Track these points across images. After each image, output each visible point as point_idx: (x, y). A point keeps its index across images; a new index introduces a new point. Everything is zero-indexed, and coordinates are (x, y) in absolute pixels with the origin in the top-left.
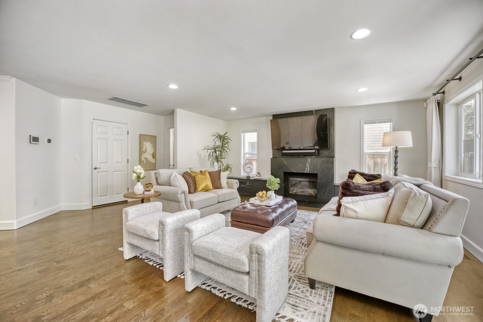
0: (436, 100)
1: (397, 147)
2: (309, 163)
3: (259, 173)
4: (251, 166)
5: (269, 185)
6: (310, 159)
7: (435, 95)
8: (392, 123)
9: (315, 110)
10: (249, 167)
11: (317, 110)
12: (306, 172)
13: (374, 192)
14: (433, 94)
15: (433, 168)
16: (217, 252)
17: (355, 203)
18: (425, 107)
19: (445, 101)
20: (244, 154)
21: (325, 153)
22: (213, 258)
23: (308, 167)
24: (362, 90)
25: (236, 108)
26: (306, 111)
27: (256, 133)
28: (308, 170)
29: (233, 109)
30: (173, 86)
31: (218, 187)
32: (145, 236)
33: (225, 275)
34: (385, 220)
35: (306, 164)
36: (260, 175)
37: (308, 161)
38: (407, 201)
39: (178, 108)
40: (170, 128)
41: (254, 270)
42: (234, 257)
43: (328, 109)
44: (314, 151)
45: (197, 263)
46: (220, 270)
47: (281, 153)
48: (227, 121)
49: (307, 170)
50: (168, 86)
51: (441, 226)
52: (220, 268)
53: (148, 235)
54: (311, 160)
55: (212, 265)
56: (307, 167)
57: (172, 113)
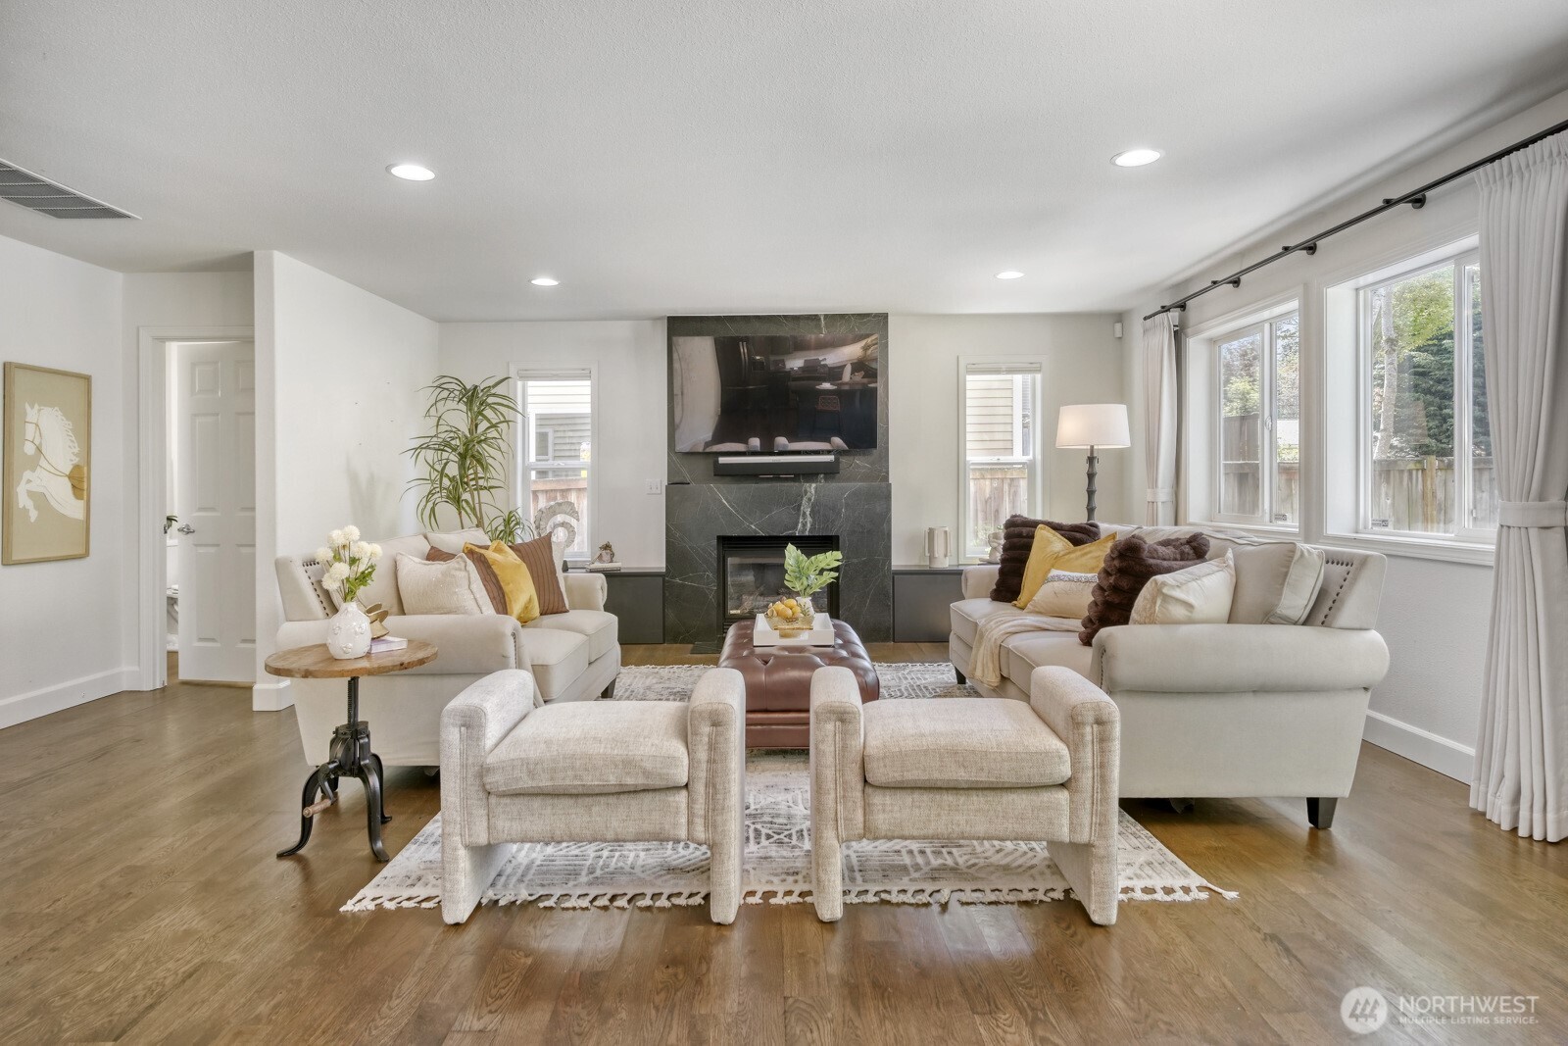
0: (1170, 327)
1: (1092, 447)
2: (810, 499)
3: (607, 547)
4: (573, 522)
5: (796, 578)
6: (814, 485)
7: (1168, 310)
8: (1038, 376)
9: (826, 316)
10: (563, 524)
11: (834, 316)
12: (801, 534)
13: (1182, 563)
14: (1163, 307)
15: (1160, 504)
16: (973, 752)
17: (1184, 587)
18: (1119, 335)
19: (1189, 331)
20: (527, 469)
21: (858, 466)
22: (962, 769)
23: (808, 513)
24: (1009, 275)
25: (556, 278)
26: (796, 316)
27: (588, 383)
28: (809, 525)
29: (544, 281)
30: (412, 172)
31: (551, 607)
32: (630, 781)
33: (995, 811)
34: (1232, 618)
35: (799, 506)
36: (613, 555)
37: (806, 492)
38: (1285, 570)
39: (275, 249)
40: (163, 340)
41: (1087, 768)
42: (1033, 749)
43: (868, 315)
44: (830, 458)
45: (884, 811)
46: (977, 800)
47: (711, 466)
48: (442, 321)
49: (804, 525)
50: (388, 169)
51: (1347, 614)
52: (975, 798)
53: (646, 773)
54: (816, 488)
55: (945, 797)
56: (804, 513)
57: (238, 269)
